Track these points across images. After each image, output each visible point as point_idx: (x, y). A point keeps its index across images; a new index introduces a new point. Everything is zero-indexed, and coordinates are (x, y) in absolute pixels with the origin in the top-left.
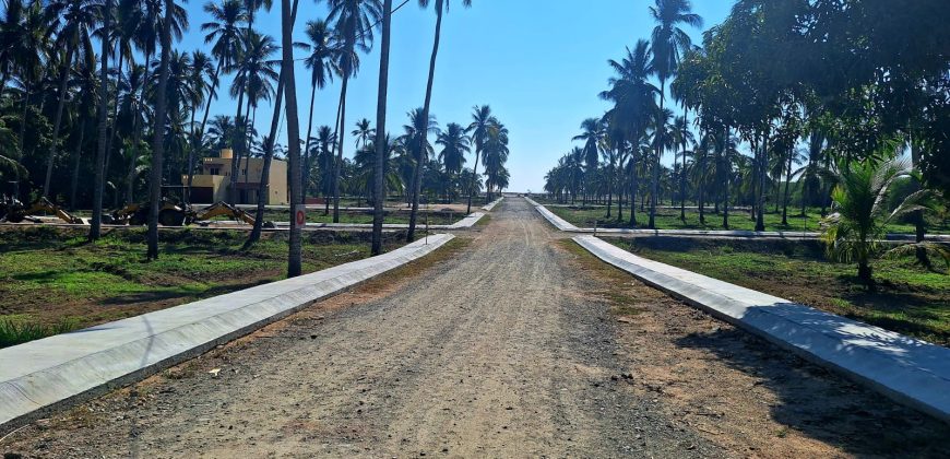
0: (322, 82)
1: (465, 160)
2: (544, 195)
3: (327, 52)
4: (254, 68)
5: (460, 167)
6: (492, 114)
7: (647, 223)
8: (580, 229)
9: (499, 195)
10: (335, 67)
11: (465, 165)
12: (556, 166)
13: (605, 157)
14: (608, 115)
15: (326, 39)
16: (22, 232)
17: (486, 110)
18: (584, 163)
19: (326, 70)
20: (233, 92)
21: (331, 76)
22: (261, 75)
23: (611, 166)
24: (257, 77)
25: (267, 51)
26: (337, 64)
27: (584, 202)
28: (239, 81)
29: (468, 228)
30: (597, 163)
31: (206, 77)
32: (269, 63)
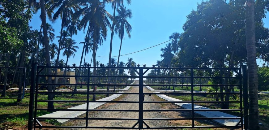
0: (88, 52)
1: (124, 72)
2: (146, 81)
3: (89, 44)
4: (69, 48)
5: (123, 73)
6: (132, 60)
7: (173, 89)
8: (156, 90)
9: (134, 81)
10: (91, 48)
11: (125, 73)
12: (150, 73)
13: (162, 71)
14: (163, 60)
15: (89, 41)
16: (11, 92)
17: (131, 59)
18: (157, 72)
19: (89, 49)
20: (64, 54)
21: (90, 50)
22: (71, 50)
23: (164, 73)
24: (70, 50)
25: (73, 44)
26: (92, 47)
27: (157, 83)
28: (65, 52)
29: (127, 90)
30: (160, 72)
31: (55, 50)
32: (73, 47)
